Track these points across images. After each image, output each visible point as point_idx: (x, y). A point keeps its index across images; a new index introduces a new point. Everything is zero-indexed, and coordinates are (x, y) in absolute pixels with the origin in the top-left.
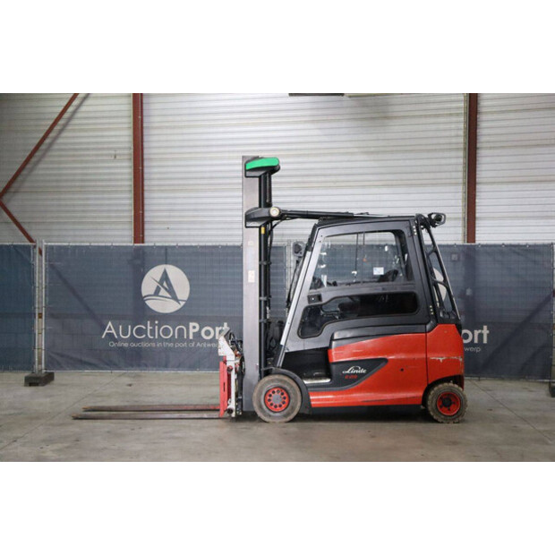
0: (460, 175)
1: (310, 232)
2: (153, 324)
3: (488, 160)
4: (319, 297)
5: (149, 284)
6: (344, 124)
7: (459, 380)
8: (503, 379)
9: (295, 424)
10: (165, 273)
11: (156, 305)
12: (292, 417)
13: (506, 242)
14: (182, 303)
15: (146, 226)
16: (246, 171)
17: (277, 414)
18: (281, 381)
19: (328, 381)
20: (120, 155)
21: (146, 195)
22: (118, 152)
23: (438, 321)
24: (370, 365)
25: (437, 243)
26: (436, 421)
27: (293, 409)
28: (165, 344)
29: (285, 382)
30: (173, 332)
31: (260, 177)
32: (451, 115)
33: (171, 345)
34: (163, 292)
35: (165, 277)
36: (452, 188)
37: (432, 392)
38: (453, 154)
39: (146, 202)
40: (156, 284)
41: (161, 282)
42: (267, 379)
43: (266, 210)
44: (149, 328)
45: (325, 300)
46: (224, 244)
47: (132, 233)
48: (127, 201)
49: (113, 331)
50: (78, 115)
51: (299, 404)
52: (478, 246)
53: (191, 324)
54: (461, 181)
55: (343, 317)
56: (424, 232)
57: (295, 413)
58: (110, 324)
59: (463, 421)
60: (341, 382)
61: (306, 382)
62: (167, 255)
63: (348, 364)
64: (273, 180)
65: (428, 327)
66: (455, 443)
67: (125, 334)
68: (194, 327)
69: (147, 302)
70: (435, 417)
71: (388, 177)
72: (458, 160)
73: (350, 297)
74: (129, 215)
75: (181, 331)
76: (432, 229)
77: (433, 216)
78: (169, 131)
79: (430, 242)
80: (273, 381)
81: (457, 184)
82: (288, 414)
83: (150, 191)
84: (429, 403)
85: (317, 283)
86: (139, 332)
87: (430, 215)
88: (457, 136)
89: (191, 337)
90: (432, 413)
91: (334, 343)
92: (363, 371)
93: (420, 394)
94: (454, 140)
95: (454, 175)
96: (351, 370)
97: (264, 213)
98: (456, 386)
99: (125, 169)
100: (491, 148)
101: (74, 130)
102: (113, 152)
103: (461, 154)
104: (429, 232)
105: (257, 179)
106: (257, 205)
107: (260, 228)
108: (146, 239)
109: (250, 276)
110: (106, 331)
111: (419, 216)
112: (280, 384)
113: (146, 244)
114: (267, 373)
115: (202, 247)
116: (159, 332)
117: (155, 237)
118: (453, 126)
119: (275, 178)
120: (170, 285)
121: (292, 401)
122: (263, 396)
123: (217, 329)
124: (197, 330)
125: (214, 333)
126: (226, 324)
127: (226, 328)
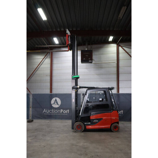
0: (116, 79)
1: (86, 91)
2: (53, 110)
3: (121, 76)
4: (88, 105)
5: (53, 101)
6: (92, 69)
7: (118, 123)
8: (126, 121)
9: (83, 133)
10: (56, 99)
11: (54, 106)
13: (126, 93)
14: (59, 105)
15: (53, 89)
16: (72, 78)
17: (79, 130)
18: (80, 123)
19: (90, 123)
20: (48, 75)
21: (53, 83)
22: (47, 75)
23: (113, 110)
24: (99, 120)
25: (113, 93)
26: (113, 132)
27: (82, 129)
28: (56, 114)
29: (81, 123)
30: (58, 111)
31: (75, 79)
32: (114, 67)
33: (57, 114)
34: (55, 103)
35: (56, 100)
36: (115, 82)
37: (112, 126)
38: (115, 75)
39: (53, 84)
40: (54, 101)
41: (55, 101)
42: (77, 123)
43: (77, 86)
44: (53, 111)
45: (89, 105)
46: (68, 93)
47: (50, 91)
48: (49, 84)
49: (45, 111)
50: (40, 68)
51: (84, 128)
52: (120, 94)
53: (61, 110)
54: (116, 80)
55: (93, 109)
56: (110, 91)
57: (83, 130)
58: (45, 110)
59: (119, 132)
60: (93, 123)
61: (85, 123)
62: (56, 95)
63: (94, 119)
64: (78, 80)
65: (111, 111)
66: (118, 138)
67: (48, 112)
68: (62, 110)
69: (52, 105)
70: (113, 131)
71: (101, 79)
72: (115, 76)
73: (95, 105)
74: (49, 87)
75: (59, 111)
76: (112, 90)
77: (112, 88)
78: (57, 71)
79: (111, 93)
80: (78, 123)
81: (115, 81)
82: (81, 131)
83: (53, 82)
84: (112, 128)
85: (88, 102)
86: (51, 111)
87: (111, 88)
88: (115, 71)
89: (61, 112)
90: (112, 130)
91: (91, 115)
92: (97, 121)
93: (109, 126)
94: (114, 72)
95: (115, 79)
96: (95, 121)
97: (76, 87)
98: (117, 124)
99: (49, 78)
100: (122, 74)
101: (39, 71)
102: (46, 75)
103: (116, 75)
104: (111, 91)
105: (75, 80)
106: (75, 85)
107: (75, 90)
108: (53, 92)
109: (73, 100)
110: (44, 111)
111: (109, 88)
112: (80, 124)
113: (53, 93)
114: (77, 121)
115: (63, 94)
116: (55, 111)
117: (54, 92)
118: (114, 69)
119: (79, 80)
120: (57, 101)
121: (82, 127)
122: (76, 127)
123: (67, 111)
124: (62, 111)
125: (66, 112)
126: (68, 110)
127: (68, 111)
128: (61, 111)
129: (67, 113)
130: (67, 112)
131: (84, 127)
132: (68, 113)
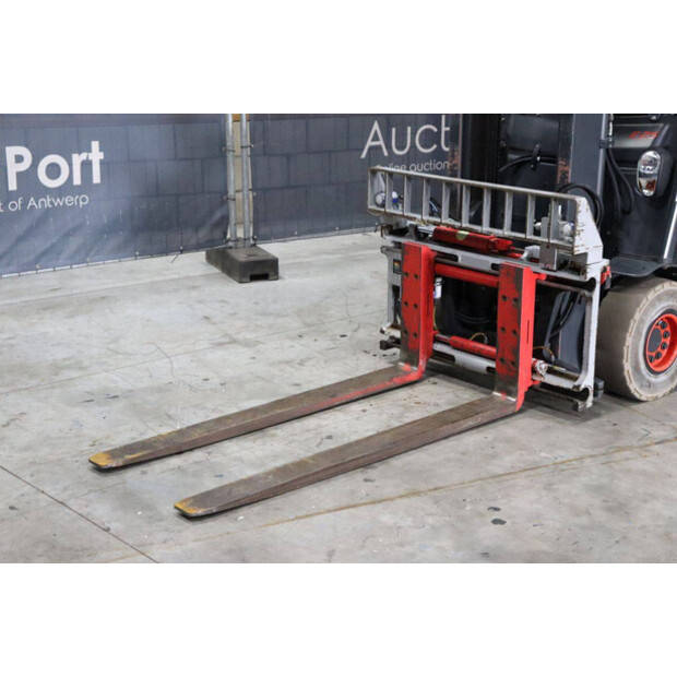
53: (11, 152)
123: (77, 159)
124: (25, 165)
125: (70, 168)
126: (95, 145)
127: (96, 155)
128: (13, 169)
129: (77, 181)
130: (86, 165)
132: (97, 179)
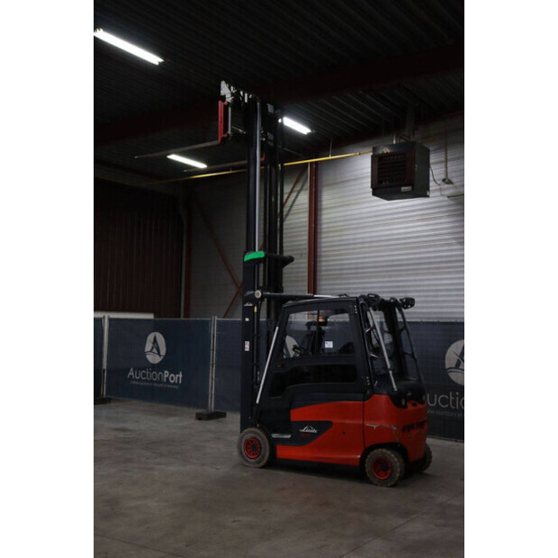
12: (262, 464)
17: (252, 461)
18: (256, 433)
19: (289, 436)
24: (322, 426)
27: (263, 457)
29: (258, 434)
35: (155, 341)
51: (268, 454)
57: (265, 461)
60: (300, 440)
61: (273, 436)
63: (303, 424)
68: (166, 374)
80: (250, 432)
82: (259, 462)
92: (314, 431)
96: (305, 430)
109: (246, 346)
112: (254, 435)
121: (263, 450)
122: (243, 445)
131: (268, 450)
